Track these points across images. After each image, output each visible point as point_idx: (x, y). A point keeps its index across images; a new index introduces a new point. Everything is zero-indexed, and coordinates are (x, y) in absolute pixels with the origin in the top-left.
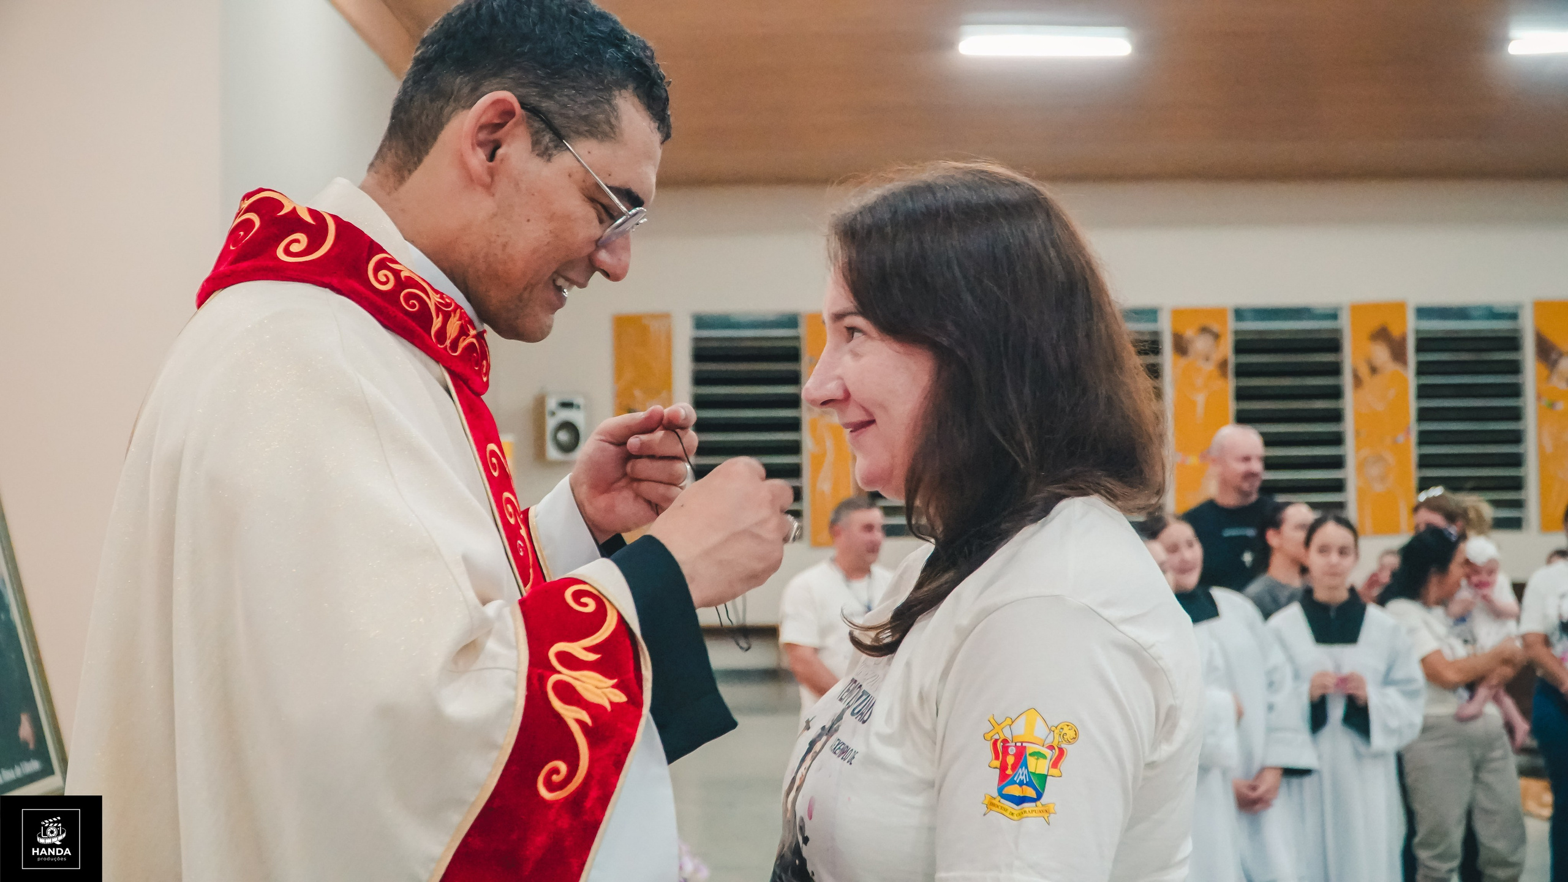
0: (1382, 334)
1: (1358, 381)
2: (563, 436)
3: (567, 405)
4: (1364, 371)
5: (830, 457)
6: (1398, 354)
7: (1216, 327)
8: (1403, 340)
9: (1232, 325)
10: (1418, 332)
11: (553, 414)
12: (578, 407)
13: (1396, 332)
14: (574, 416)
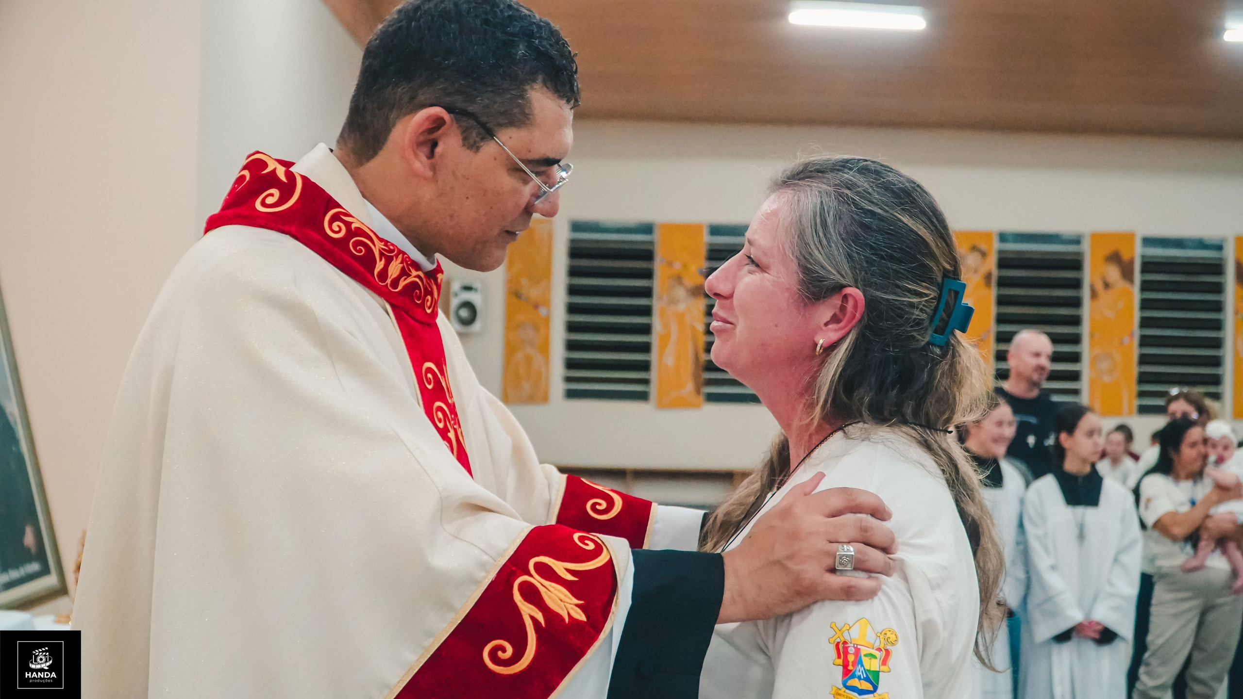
0: (1115, 258)
1: (1094, 294)
2: (464, 313)
3: (468, 288)
4: (1099, 286)
5: (674, 337)
6: (1127, 273)
7: (983, 247)
8: (1131, 262)
9: (996, 245)
10: (1143, 257)
11: (456, 295)
12: (476, 290)
13: (1125, 257)
14: (473, 297)
